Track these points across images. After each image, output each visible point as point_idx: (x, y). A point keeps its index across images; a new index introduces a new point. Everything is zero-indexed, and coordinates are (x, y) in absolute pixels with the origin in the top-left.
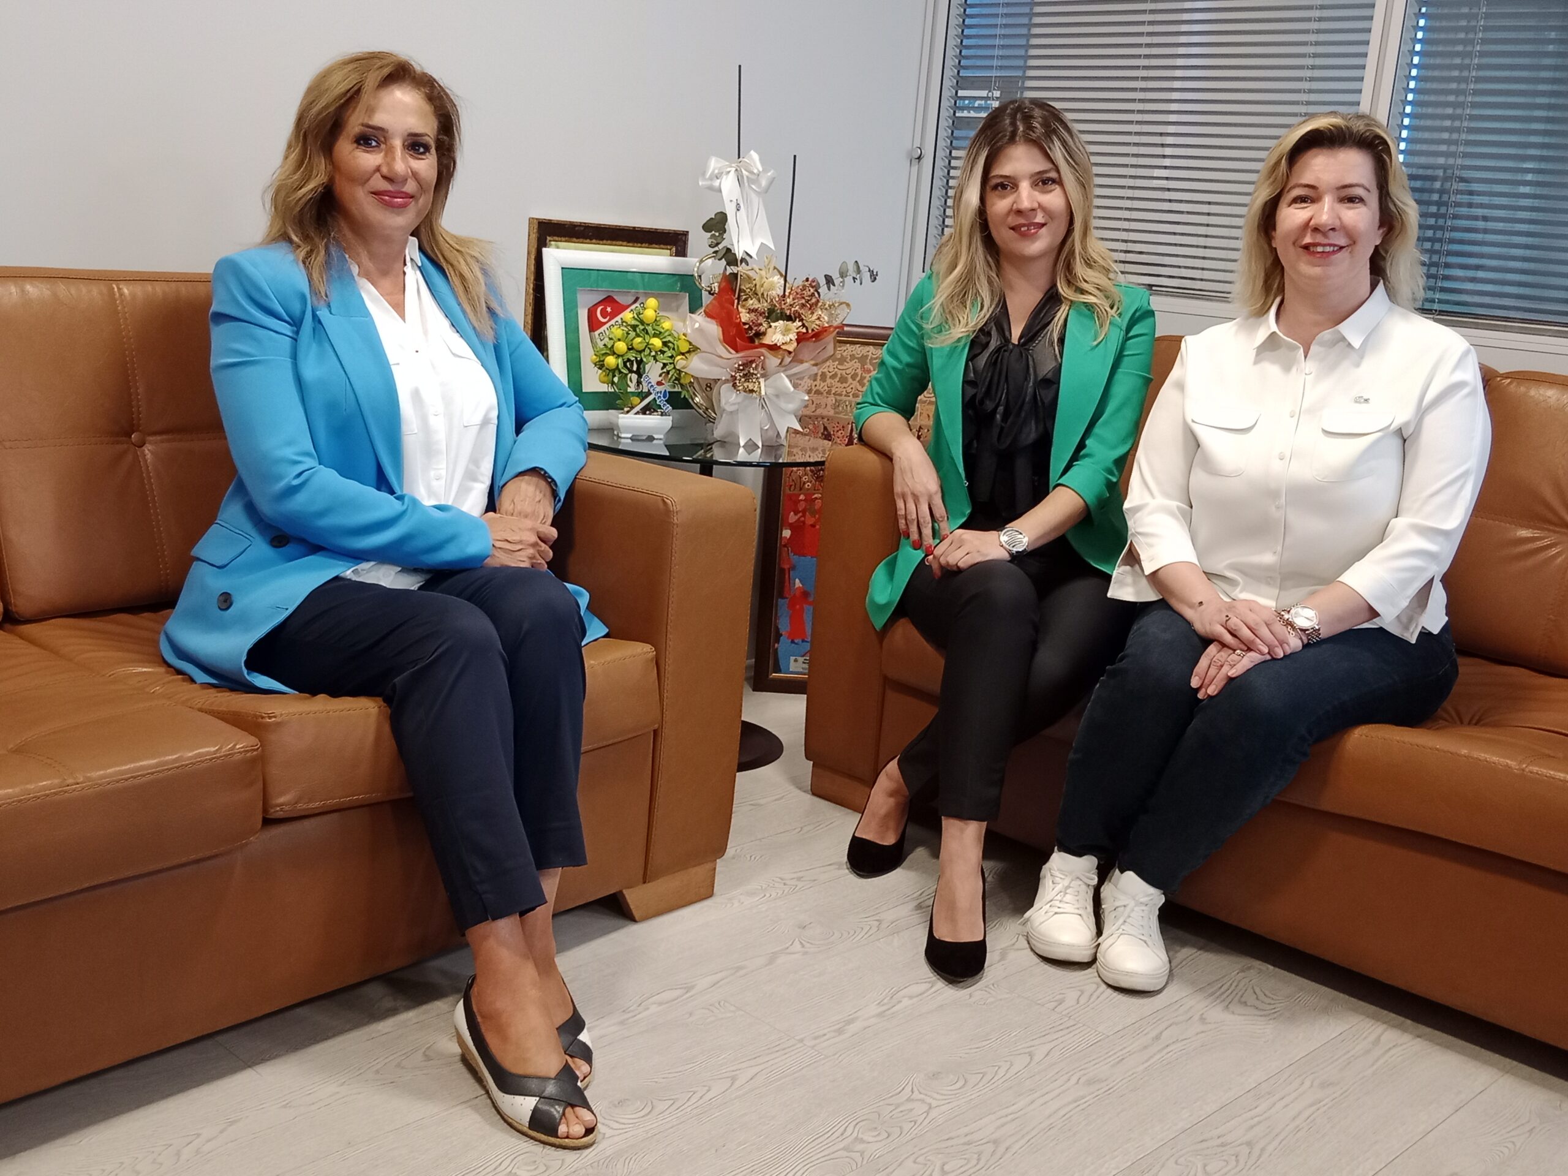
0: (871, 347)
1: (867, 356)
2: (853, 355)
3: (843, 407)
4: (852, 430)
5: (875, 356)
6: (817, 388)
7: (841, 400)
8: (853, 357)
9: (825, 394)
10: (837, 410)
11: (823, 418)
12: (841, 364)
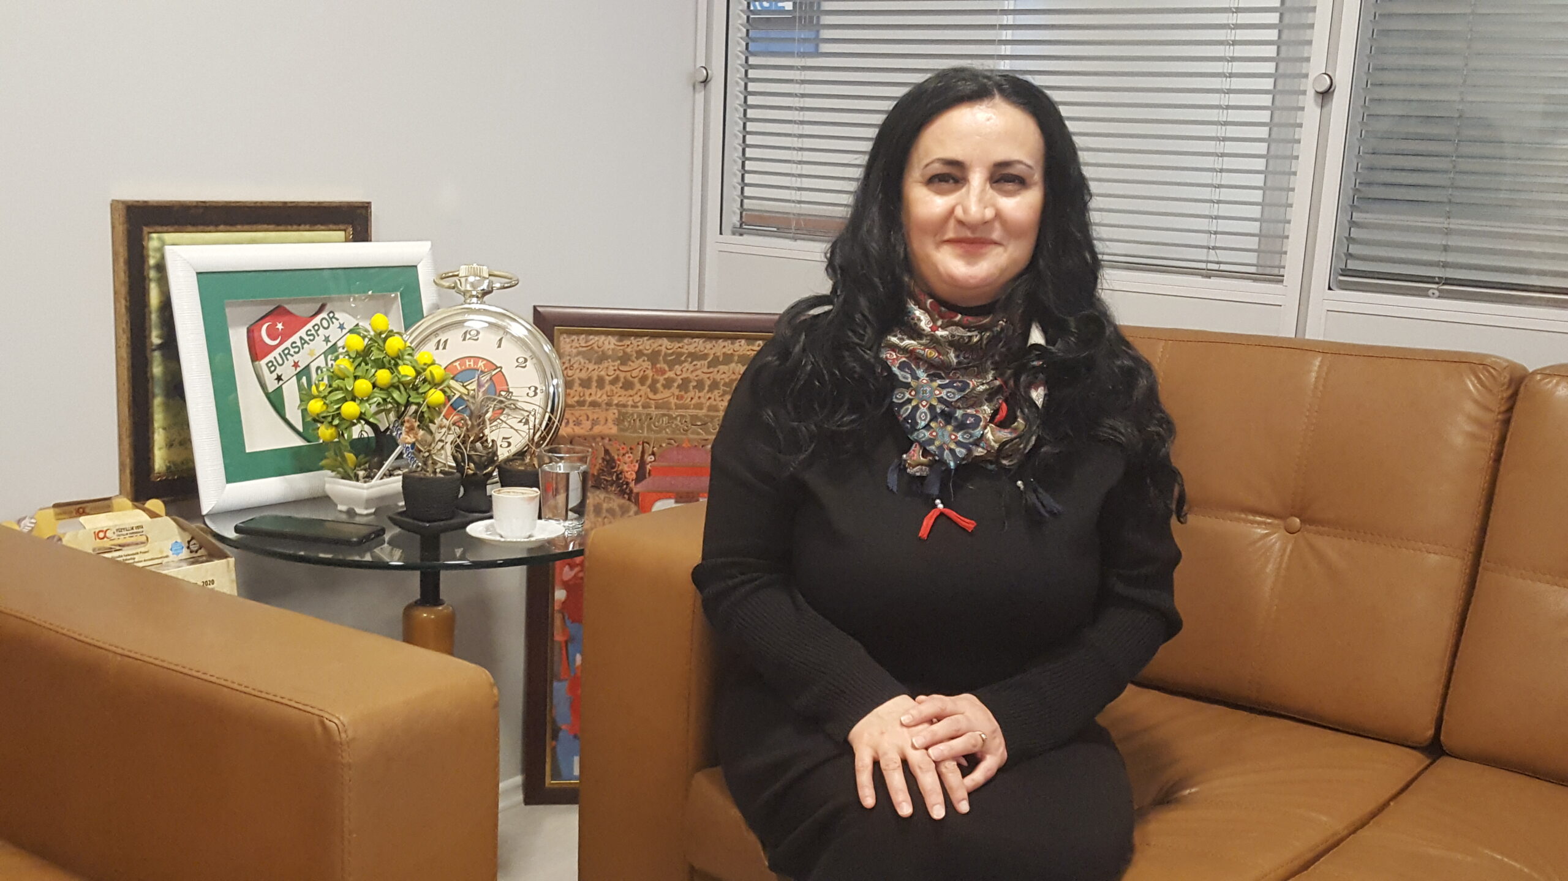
0: (665, 339)
1: (659, 352)
2: (640, 351)
3: (630, 422)
4: (643, 453)
5: (670, 351)
6: (592, 398)
7: (627, 413)
8: (640, 354)
9: (604, 406)
10: (622, 427)
11: (603, 438)
12: (623, 363)
